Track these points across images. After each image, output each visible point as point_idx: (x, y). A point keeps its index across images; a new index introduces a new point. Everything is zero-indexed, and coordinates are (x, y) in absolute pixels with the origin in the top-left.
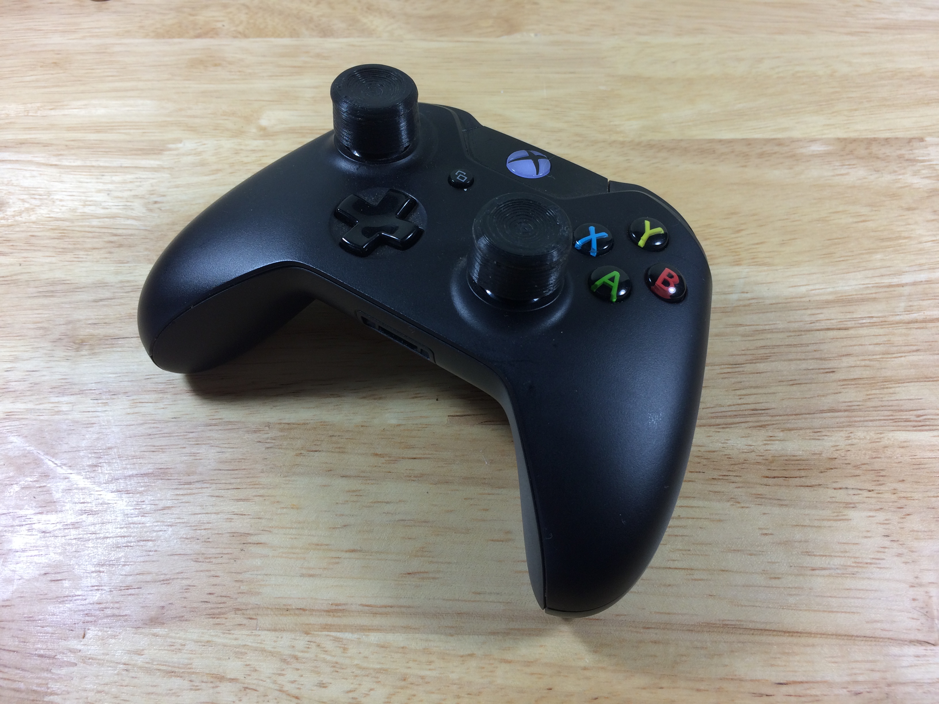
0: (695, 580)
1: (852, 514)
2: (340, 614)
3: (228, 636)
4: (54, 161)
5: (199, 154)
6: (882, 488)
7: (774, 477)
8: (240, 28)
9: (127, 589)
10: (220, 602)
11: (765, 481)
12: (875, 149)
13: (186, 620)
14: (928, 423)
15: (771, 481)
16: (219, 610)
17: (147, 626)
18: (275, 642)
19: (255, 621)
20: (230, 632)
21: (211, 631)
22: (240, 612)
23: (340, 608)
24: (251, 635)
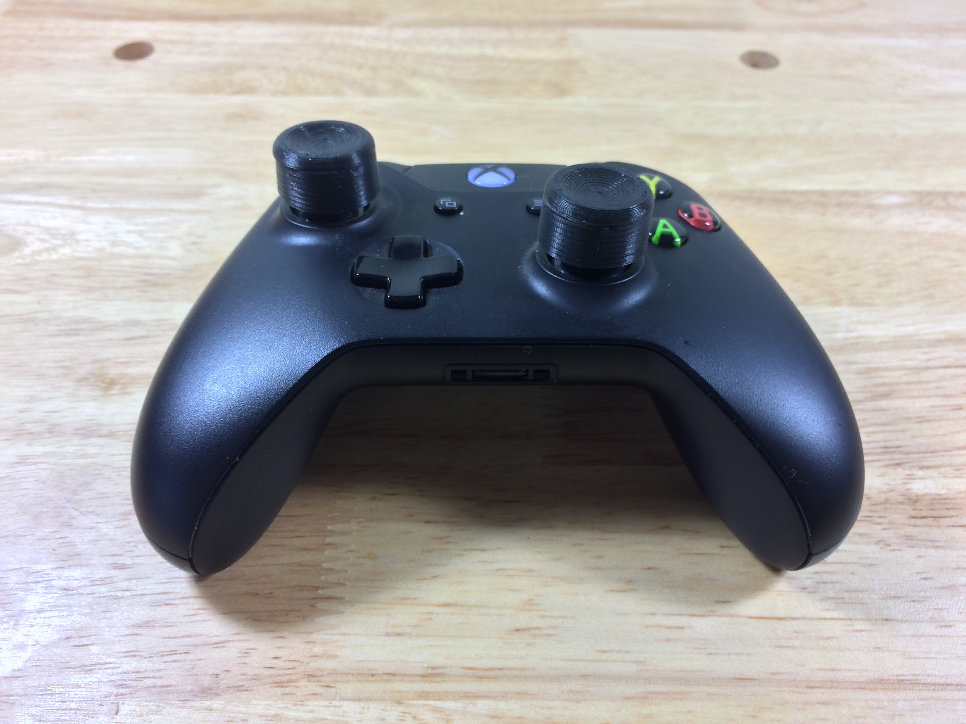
0: (857, 631)
2: (438, 679)
3: (301, 708)
7: (922, 518)
8: (280, 87)
9: (171, 655)
10: (288, 667)
11: (913, 521)
13: (247, 690)
15: (919, 522)
16: (288, 677)
17: (198, 699)
18: (360, 714)
19: (334, 690)
20: (304, 703)
21: (280, 702)
22: (314, 679)
23: (438, 671)
24: (329, 707)
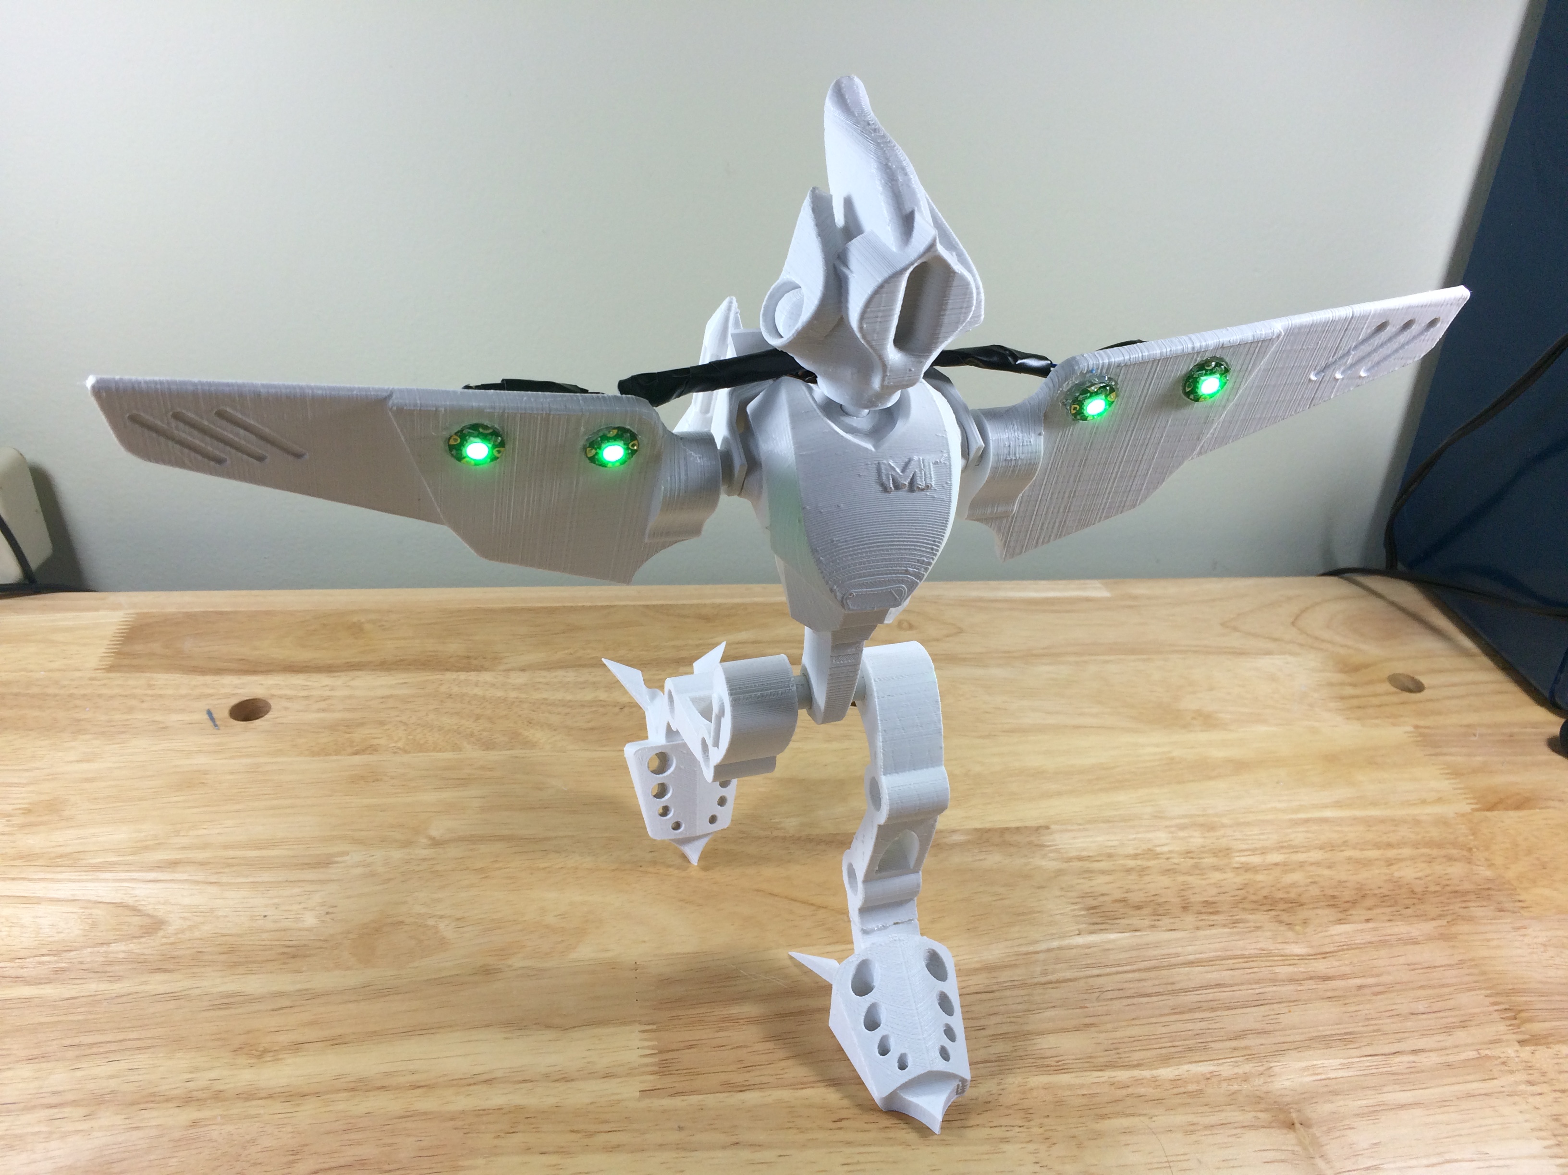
1: (1005, 1147)
4: (213, 879)
5: (368, 865)
6: (1032, 1123)
8: (400, 745)
12: (1008, 837)
14: (1065, 1067)
